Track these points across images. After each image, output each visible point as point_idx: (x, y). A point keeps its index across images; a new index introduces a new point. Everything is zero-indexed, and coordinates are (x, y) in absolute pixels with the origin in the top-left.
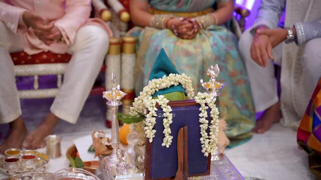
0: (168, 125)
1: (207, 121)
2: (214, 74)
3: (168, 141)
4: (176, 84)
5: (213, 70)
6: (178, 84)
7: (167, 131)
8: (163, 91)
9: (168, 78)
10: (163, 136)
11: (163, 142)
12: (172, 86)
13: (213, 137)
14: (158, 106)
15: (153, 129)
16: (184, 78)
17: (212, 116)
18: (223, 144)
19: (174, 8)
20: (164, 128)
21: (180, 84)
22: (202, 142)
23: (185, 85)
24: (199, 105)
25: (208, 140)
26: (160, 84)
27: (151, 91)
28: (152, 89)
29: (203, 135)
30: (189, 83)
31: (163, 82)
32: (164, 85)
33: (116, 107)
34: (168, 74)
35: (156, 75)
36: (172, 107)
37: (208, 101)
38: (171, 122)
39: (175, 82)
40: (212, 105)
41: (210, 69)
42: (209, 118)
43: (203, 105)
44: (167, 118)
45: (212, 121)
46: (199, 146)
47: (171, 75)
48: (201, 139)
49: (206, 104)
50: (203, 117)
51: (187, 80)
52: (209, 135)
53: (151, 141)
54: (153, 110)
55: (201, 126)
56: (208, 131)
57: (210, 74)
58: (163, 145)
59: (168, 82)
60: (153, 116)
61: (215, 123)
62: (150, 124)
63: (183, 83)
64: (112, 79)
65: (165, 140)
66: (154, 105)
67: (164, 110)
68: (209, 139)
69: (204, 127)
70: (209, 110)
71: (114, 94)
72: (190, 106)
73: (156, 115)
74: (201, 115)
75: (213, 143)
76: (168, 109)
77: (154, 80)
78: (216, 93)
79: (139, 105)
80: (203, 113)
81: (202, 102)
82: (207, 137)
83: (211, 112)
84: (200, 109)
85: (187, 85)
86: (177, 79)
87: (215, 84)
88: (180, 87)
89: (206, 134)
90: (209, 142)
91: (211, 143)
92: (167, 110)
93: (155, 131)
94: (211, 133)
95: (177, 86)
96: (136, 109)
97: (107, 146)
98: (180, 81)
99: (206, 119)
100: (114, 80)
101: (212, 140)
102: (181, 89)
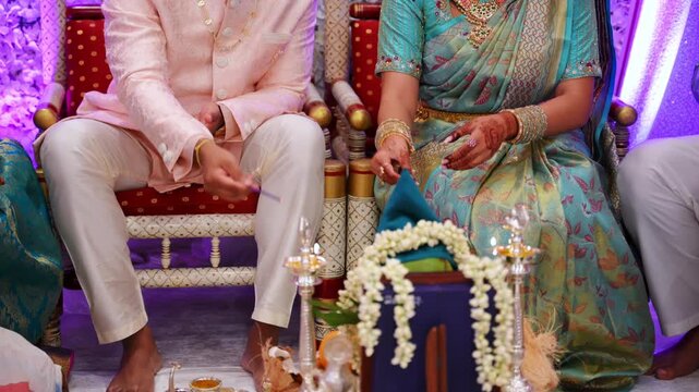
0: (405, 320)
1: (488, 316)
2: (518, 227)
3: (404, 354)
4: (432, 243)
5: (517, 218)
6: (437, 242)
7: (403, 332)
8: (404, 255)
9: (416, 229)
10: (394, 343)
11: (393, 355)
12: (424, 247)
13: (501, 350)
14: (385, 281)
15: (375, 327)
16: (450, 230)
17: (498, 306)
18: (544, 384)
19: (470, 104)
20: (395, 327)
21: (441, 244)
22: (478, 362)
23: (452, 244)
24: (471, 282)
25: (490, 358)
26: (398, 242)
27: (379, 255)
28: (380, 251)
29: (478, 345)
30: (460, 241)
31: (405, 237)
32: (406, 244)
33: (309, 288)
34: (415, 222)
35: (392, 224)
36: (414, 285)
37: (490, 274)
38: (411, 314)
39: (431, 237)
40: (497, 283)
41: (511, 216)
42: (493, 310)
43: (479, 282)
44: (402, 305)
45: (498, 318)
46: (471, 368)
47: (422, 223)
48: (476, 354)
49: (486, 281)
50: (478, 307)
51: (455, 236)
52: (491, 345)
53: (369, 352)
54: (375, 289)
55: (475, 326)
56: (490, 337)
57: (510, 226)
58: (395, 361)
59: (415, 237)
60: (375, 301)
61: (504, 320)
62: (367, 317)
63: (446, 241)
64: (301, 229)
65: (398, 351)
66: (378, 277)
67: (397, 288)
68: (493, 354)
69: (481, 327)
70: (492, 293)
71: (306, 261)
72: (452, 283)
73: (380, 298)
74: (473, 302)
75: (501, 363)
76: (405, 286)
77: (387, 234)
78: (522, 267)
79: (356, 286)
80: (479, 298)
81: (478, 277)
82: (489, 350)
83: (496, 298)
84: (473, 290)
85: (457, 245)
86: (434, 233)
87: (520, 248)
88: (441, 249)
89: (486, 342)
90: (494, 362)
91: (497, 365)
92: (404, 289)
93: (378, 332)
94: (496, 343)
95: (435, 246)
96: (351, 295)
97: (293, 375)
98: (441, 236)
99: (486, 310)
100: (304, 232)
101: (498, 358)
102: (441, 254)
